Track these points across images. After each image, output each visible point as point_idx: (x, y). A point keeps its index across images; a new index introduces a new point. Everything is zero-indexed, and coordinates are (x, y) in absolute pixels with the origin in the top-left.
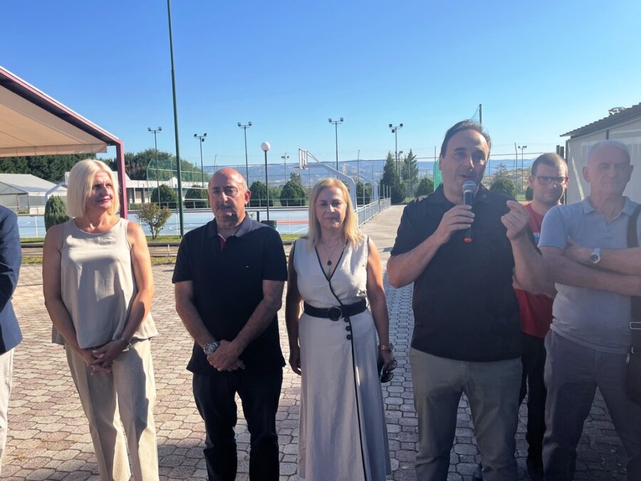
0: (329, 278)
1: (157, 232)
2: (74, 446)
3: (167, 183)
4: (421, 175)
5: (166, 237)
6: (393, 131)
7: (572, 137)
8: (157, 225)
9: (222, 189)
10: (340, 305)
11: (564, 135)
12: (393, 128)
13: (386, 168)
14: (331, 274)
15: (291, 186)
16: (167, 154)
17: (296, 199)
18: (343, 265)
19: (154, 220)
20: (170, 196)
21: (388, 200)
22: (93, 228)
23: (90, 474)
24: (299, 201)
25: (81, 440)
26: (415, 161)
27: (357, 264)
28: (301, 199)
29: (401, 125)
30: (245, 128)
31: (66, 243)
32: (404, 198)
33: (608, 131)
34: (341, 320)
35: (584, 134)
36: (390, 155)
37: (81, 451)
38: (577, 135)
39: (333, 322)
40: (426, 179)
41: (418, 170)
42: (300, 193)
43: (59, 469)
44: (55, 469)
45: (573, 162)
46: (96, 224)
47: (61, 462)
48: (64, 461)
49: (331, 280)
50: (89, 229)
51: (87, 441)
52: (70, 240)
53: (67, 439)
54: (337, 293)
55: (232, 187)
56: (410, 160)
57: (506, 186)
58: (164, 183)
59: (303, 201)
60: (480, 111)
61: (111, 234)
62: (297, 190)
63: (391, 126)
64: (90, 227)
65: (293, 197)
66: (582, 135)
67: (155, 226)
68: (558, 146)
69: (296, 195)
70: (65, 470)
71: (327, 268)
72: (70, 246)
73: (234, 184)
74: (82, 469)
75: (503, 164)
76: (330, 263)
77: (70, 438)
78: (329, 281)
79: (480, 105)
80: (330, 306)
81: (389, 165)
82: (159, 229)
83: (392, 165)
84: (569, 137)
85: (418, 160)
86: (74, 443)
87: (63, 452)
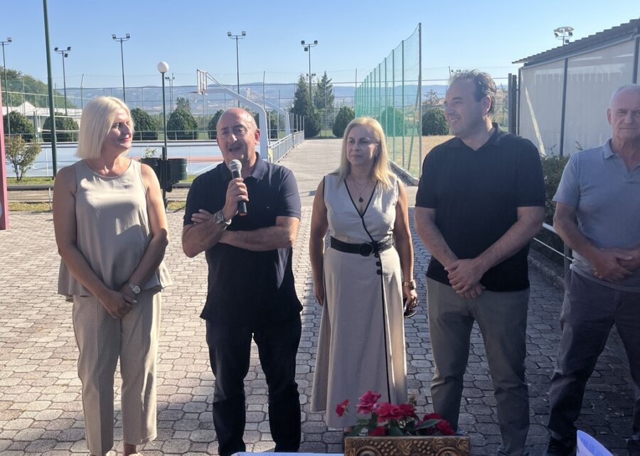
0: (362, 215)
1: (23, 172)
2: (24, 415)
3: (19, 110)
4: (337, 103)
5: (35, 179)
6: (306, 49)
7: (526, 65)
8: (23, 164)
9: (230, 129)
10: (371, 241)
11: (517, 62)
12: (306, 46)
13: (297, 94)
14: (364, 211)
15: (180, 114)
16: (15, 72)
17: (187, 131)
18: (375, 203)
19: (19, 158)
20: (23, 125)
21: (302, 133)
22: (107, 171)
23: (55, 441)
24: (191, 134)
25: (29, 409)
26: (330, 86)
27: (389, 202)
28: (193, 131)
29: (316, 42)
30: (121, 41)
31: (81, 186)
32: (319, 130)
33: (567, 60)
34: (372, 255)
35: (539, 62)
36: (302, 79)
37: (34, 419)
38: (533, 62)
39: (365, 257)
40: (345, 108)
41: (334, 97)
42: (191, 124)
43: (17, 438)
44: (12, 440)
45: (527, 93)
46: (110, 167)
47: (16, 431)
48: (19, 431)
49: (364, 217)
50: (103, 171)
51: (37, 409)
52: (84, 183)
53: (12, 408)
54: (368, 229)
55: (241, 126)
56: (324, 85)
57: (438, 117)
58: (14, 109)
59: (195, 133)
60: (420, 31)
61: (125, 178)
62: (188, 120)
63: (303, 42)
64: (104, 169)
65: (183, 128)
66: (536, 63)
67: (20, 164)
68: (510, 75)
69: (186, 126)
70: (24, 439)
71: (358, 205)
72: (84, 190)
73: (243, 123)
74: (43, 437)
75: (434, 92)
76: (361, 200)
77: (15, 406)
78: (362, 217)
79: (420, 24)
80: (362, 242)
81: (301, 91)
82: (25, 168)
83: (305, 91)
84: (522, 65)
85: (334, 85)
86: (23, 412)
87: (14, 421)
